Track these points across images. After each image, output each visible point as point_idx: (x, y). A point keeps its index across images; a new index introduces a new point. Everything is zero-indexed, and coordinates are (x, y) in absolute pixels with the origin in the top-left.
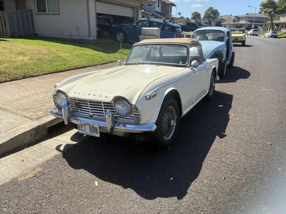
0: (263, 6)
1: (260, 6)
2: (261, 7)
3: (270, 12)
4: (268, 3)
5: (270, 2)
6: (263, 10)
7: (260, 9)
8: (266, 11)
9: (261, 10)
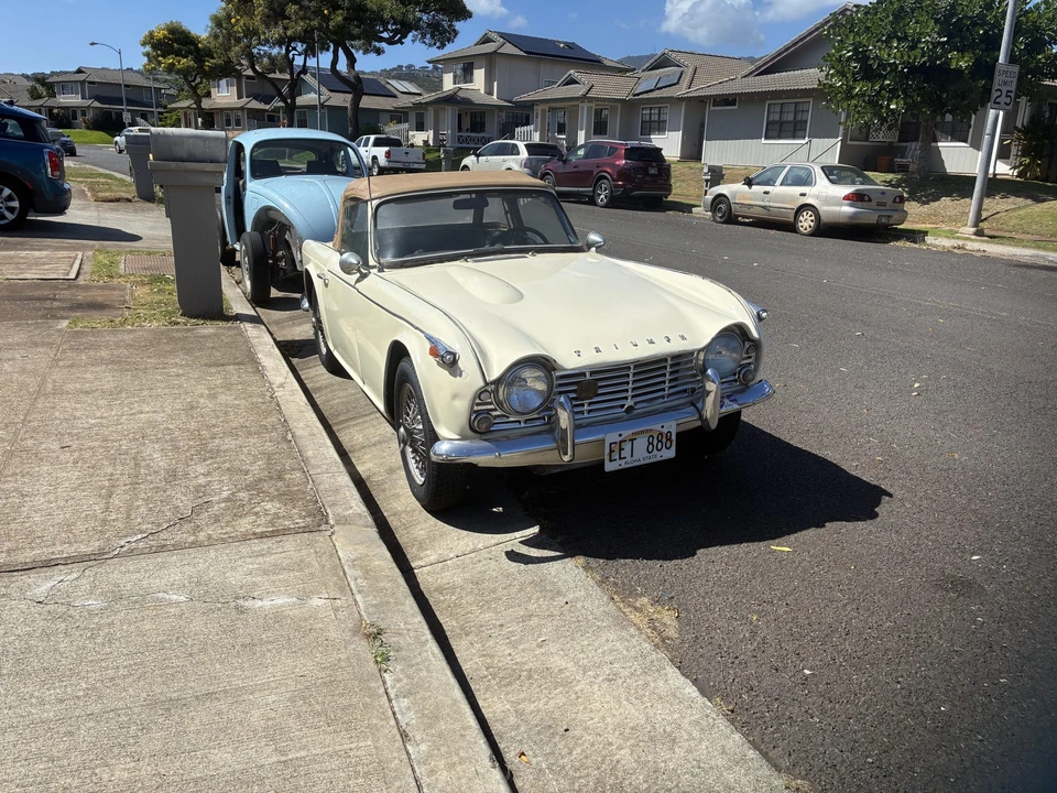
0: (154, 47)
1: (144, 44)
2: (148, 48)
3: (185, 73)
4: (170, 39)
5: (177, 36)
6: (160, 63)
7: (147, 55)
8: (172, 64)
9: (150, 61)
